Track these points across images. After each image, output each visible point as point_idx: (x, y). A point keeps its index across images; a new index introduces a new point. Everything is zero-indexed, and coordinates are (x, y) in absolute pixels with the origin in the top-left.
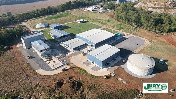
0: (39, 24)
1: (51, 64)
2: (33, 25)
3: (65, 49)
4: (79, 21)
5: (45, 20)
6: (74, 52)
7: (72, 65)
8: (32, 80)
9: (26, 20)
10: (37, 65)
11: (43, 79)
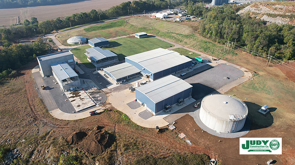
0: (72, 38)
1: (76, 103)
2: (64, 39)
3: (105, 79)
4: (137, 35)
5: (84, 32)
6: (118, 85)
7: (108, 106)
8: (41, 126)
9: (54, 31)
10: (55, 104)
11: (58, 125)
